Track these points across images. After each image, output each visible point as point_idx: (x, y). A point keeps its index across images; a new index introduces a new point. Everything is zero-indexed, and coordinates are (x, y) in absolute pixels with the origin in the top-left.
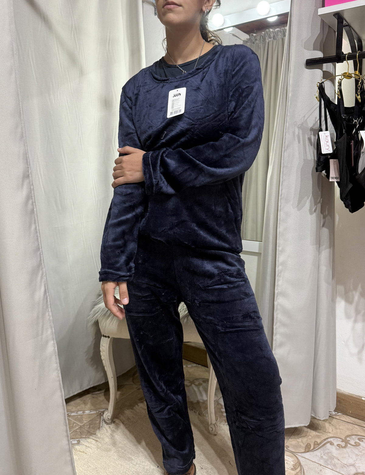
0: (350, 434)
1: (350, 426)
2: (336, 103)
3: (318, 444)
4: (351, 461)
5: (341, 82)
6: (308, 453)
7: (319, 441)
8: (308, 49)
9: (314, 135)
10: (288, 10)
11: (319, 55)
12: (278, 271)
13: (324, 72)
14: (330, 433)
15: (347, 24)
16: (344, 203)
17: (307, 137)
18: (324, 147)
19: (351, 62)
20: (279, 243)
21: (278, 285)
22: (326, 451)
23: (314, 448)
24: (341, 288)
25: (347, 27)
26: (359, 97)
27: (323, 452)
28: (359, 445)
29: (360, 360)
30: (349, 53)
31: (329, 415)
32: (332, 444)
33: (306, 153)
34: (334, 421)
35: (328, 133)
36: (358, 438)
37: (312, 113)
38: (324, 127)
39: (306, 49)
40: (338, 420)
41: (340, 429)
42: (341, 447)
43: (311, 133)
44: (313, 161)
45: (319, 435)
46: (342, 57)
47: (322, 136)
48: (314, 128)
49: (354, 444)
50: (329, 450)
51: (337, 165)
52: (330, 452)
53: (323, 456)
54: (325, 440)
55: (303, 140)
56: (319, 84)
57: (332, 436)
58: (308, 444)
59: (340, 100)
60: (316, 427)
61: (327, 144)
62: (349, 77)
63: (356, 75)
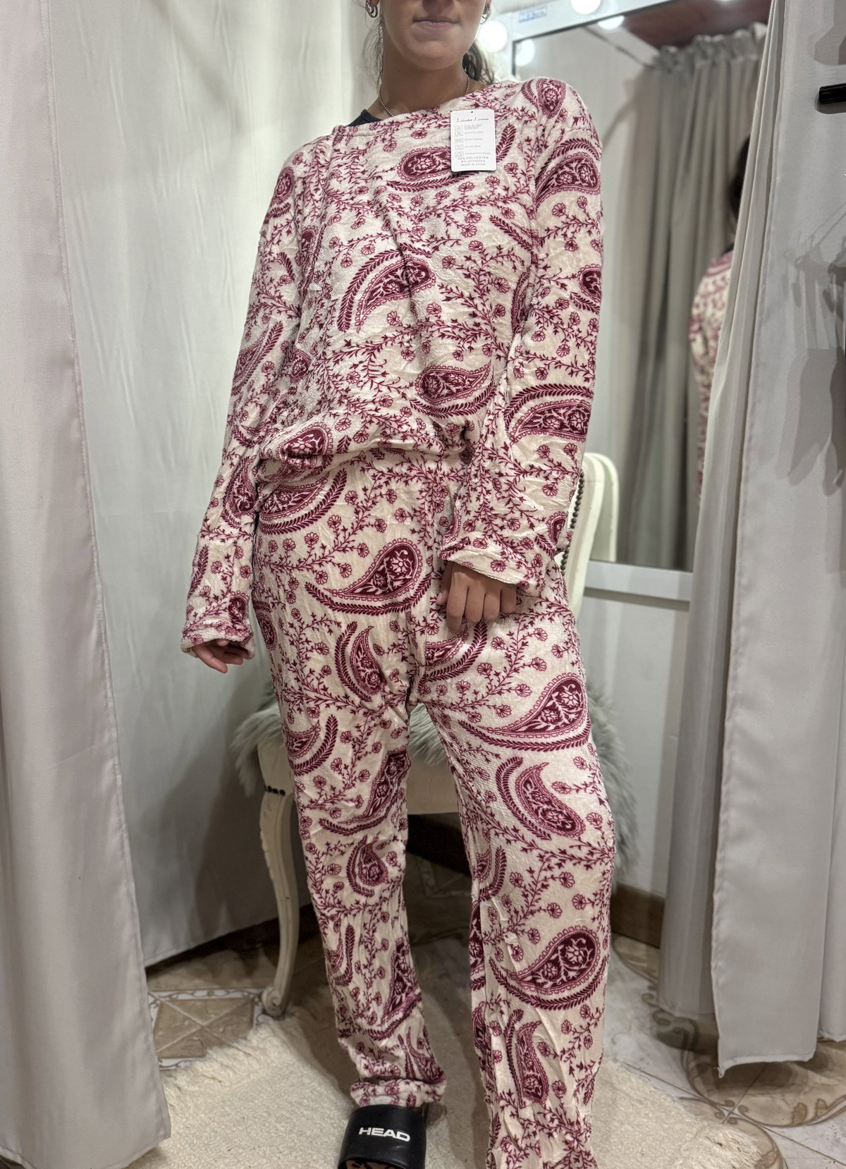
3: (828, 1108)
7: (829, 1099)
8: (826, 62)
9: (839, 284)
17: (818, 289)
20: (741, 567)
21: (735, 678)
23: (816, 1117)
27: (842, 1129)
33: (815, 333)
39: (821, 62)
43: (832, 277)
45: (829, 1085)
48: (839, 264)
53: (838, 1139)
54: (845, 1097)
55: (807, 296)
58: (801, 1106)
60: (816, 1062)
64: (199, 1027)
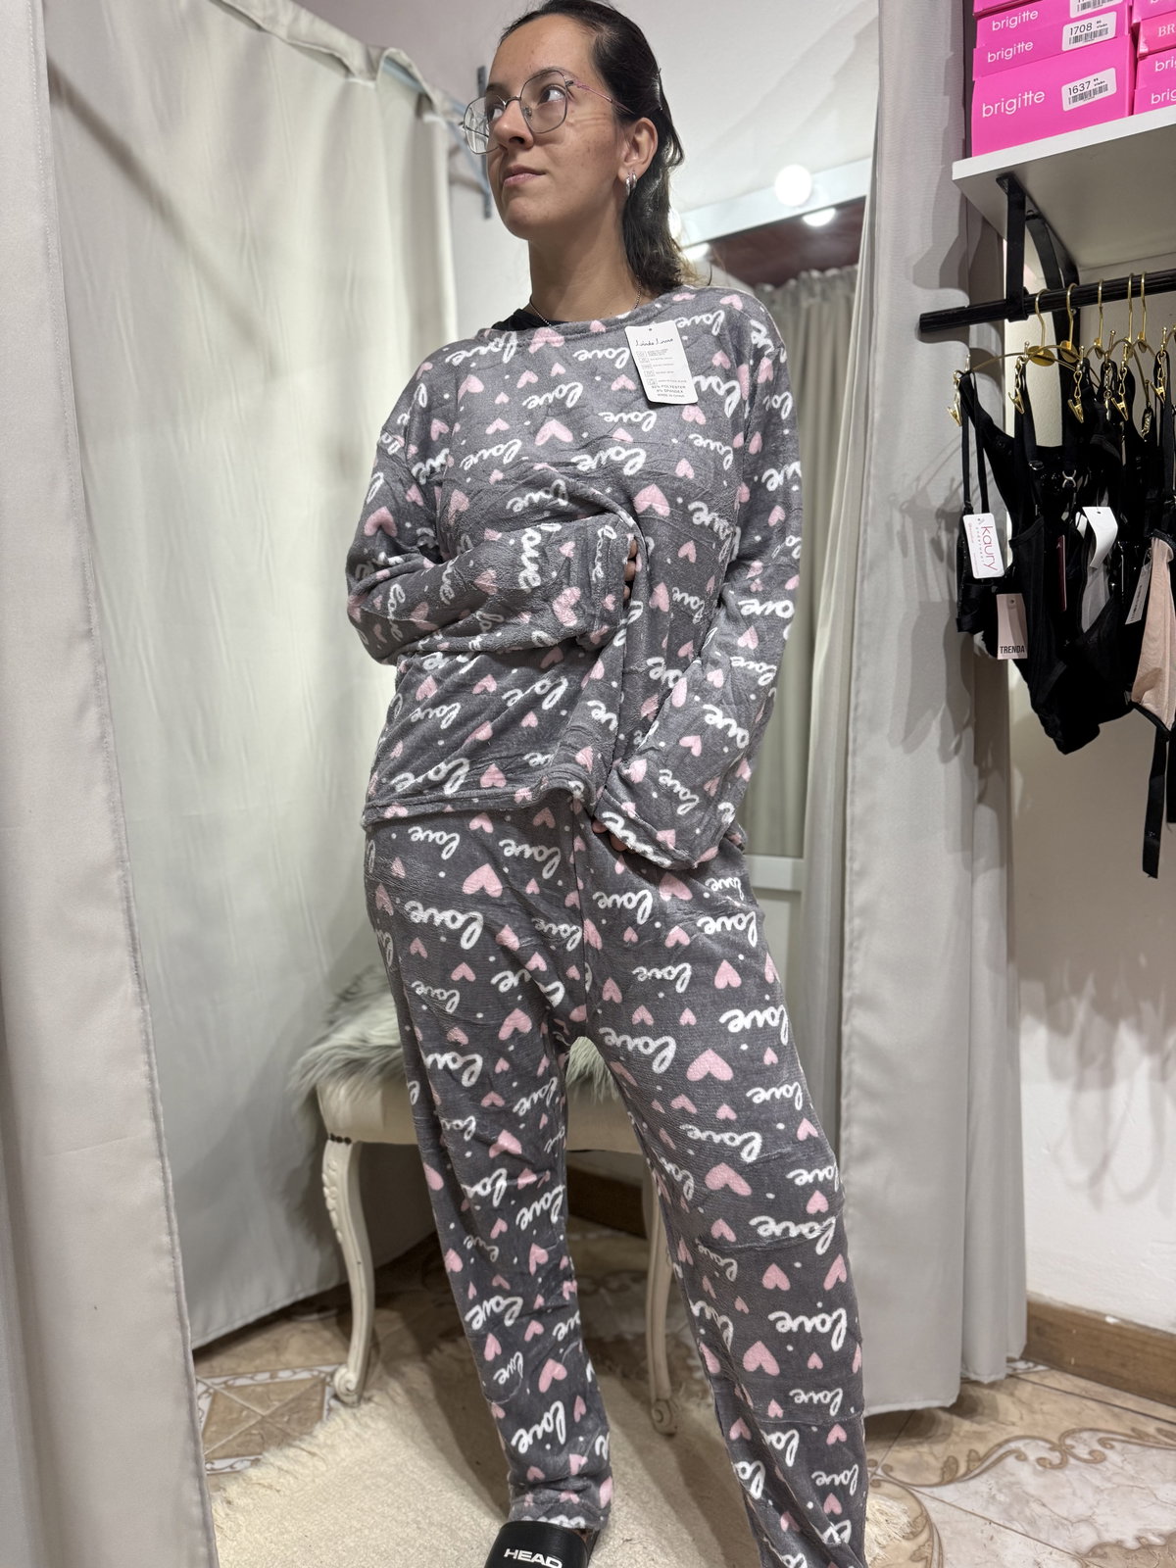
0: (1074, 1427)
1: (1073, 1404)
2: (1010, 431)
3: (982, 1460)
4: (1080, 1509)
5: (1024, 365)
6: (951, 1487)
7: (981, 1449)
9: (949, 530)
10: (864, 190)
11: (958, 299)
12: (852, 931)
13: (972, 351)
14: (1013, 1424)
15: (1035, 212)
16: (1043, 722)
17: (927, 537)
18: (979, 560)
19: (1048, 317)
20: (852, 850)
21: (851, 975)
22: (1005, 1480)
23: (969, 1471)
24: (1034, 990)
25: (1036, 221)
26: (1078, 407)
27: (997, 1483)
28: (1104, 1459)
29: (1097, 1200)
30: (1043, 292)
31: (1010, 1372)
32: (1021, 1457)
33: (926, 585)
34: (1025, 1391)
35: (989, 518)
36: (1095, 1438)
37: (940, 467)
38: (977, 503)
39: (920, 286)
40: (1035, 1386)
41: (1043, 1413)
42: (1048, 1466)
43: (940, 523)
44: (947, 605)
46: (1024, 303)
47: (973, 528)
48: (948, 509)
49: (1087, 1457)
50: (1012, 1475)
51: (1019, 611)
52: (1018, 1483)
54: (1000, 1445)
55: (916, 547)
56: (959, 376)
57: (1021, 1433)
58: (950, 1459)
59: (1024, 419)
60: (965, 1406)
61: (989, 550)
62: (1047, 360)
63: (1067, 351)
64: (259, 1418)
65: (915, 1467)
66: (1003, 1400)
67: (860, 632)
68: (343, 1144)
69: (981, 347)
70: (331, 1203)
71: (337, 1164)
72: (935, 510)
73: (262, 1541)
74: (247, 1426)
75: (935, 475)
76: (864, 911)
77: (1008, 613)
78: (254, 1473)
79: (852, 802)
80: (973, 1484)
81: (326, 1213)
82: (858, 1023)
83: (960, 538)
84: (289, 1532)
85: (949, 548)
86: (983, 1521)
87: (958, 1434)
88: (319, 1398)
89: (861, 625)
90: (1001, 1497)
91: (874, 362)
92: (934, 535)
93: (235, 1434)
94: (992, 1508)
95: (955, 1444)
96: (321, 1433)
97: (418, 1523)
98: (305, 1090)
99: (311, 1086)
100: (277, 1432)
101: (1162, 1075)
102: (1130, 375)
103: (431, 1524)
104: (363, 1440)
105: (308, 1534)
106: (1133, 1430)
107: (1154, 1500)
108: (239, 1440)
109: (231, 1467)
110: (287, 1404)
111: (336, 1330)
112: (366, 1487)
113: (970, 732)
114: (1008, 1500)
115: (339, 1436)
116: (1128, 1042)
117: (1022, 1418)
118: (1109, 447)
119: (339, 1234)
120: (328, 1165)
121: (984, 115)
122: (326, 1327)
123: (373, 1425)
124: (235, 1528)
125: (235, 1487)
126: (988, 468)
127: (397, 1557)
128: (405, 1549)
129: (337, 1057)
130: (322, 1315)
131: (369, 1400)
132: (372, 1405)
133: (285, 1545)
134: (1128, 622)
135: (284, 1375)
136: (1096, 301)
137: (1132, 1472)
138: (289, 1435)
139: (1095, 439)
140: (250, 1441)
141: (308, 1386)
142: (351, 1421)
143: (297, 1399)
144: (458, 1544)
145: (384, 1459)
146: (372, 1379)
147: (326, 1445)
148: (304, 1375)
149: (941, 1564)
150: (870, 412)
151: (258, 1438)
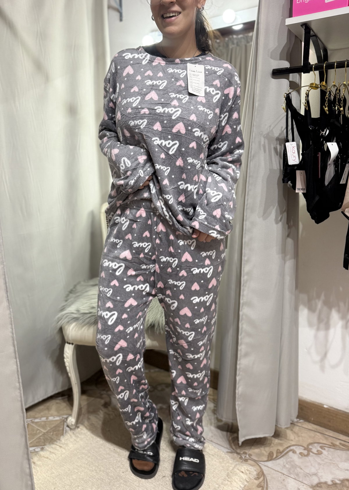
0: (312, 442)
1: (312, 434)
2: (302, 113)
3: (281, 453)
4: (313, 470)
5: (308, 93)
6: (271, 462)
7: (281, 449)
8: (275, 59)
9: (280, 145)
10: (255, 18)
11: (286, 64)
12: (244, 280)
13: (290, 82)
14: (292, 440)
15: (314, 34)
16: (311, 215)
17: (272, 147)
18: (290, 157)
19: (317, 72)
20: (244, 253)
21: (243, 295)
22: (289, 460)
23: (277, 456)
24: (304, 297)
25: (314, 37)
26: (327, 108)
27: (286, 461)
28: (321, 453)
29: (322, 368)
30: (316, 64)
31: (291, 422)
32: (294, 452)
33: (272, 163)
34: (296, 429)
35: (294, 144)
36: (319, 446)
37: (278, 123)
38: (290, 137)
39: (273, 59)
40: (300, 427)
41: (302, 437)
42: (303, 455)
43: (277, 142)
44: (279, 171)
45: (281, 443)
46: (309, 67)
47: (289, 147)
48: (280, 137)
49: (316, 452)
50: (291, 458)
51: (303, 176)
52: (293, 461)
53: (285, 465)
54: (287, 448)
55: (269, 150)
56: (286, 95)
57: (295, 444)
58: (271, 452)
59: (308, 111)
60: (277, 434)
61: (294, 155)
62: (316, 87)
63: (323, 85)
64: (43, 433)
65: (259, 455)
66: (289, 432)
67: (249, 179)
68: (71, 345)
69: (293, 80)
70: (67, 364)
71: (69, 352)
72: (276, 138)
73: (45, 476)
74: (39, 436)
75: (276, 125)
76: (248, 274)
77: (300, 176)
78: (42, 453)
79: (245, 237)
80: (278, 461)
81: (65, 367)
82: (244, 311)
83: (284, 150)
84: (54, 473)
85: (280, 151)
86: (280, 474)
87: (273, 444)
88: (62, 427)
89: (249, 177)
90: (287, 466)
91: (257, 86)
92: (275, 146)
93: (35, 439)
94: (284, 469)
95: (272, 447)
96: (63, 439)
97: (96, 470)
98: (58, 327)
99: (61, 325)
100: (49, 438)
101: (346, 327)
102: (345, 98)
103: (100, 471)
104: (77, 442)
105: (60, 474)
106: (332, 443)
107: (338, 468)
108: (37, 440)
109: (34, 450)
110: (51, 429)
111: (68, 402)
112: (79, 458)
113: (285, 214)
114: (290, 467)
115: (69, 440)
116: (335, 316)
117: (295, 438)
118: (336, 123)
119: (69, 374)
120: (66, 352)
121: (297, 2)
122: (64, 402)
123: (80, 436)
124: (36, 472)
125: (36, 458)
126: (295, 126)
127: (90, 482)
128: (92, 479)
129: (69, 317)
130: (63, 397)
131: (78, 427)
132: (79, 429)
133: (53, 478)
134: (341, 183)
135: (51, 418)
136: (334, 68)
137: (331, 458)
138: (52, 439)
139: (332, 121)
140: (40, 441)
141: (59, 422)
142: (73, 435)
143: (55, 427)
144: (109, 478)
145: (84, 448)
146: (80, 420)
147: (65, 444)
148: (57, 418)
149: (267, 488)
150: (255, 104)
151: (43, 440)
